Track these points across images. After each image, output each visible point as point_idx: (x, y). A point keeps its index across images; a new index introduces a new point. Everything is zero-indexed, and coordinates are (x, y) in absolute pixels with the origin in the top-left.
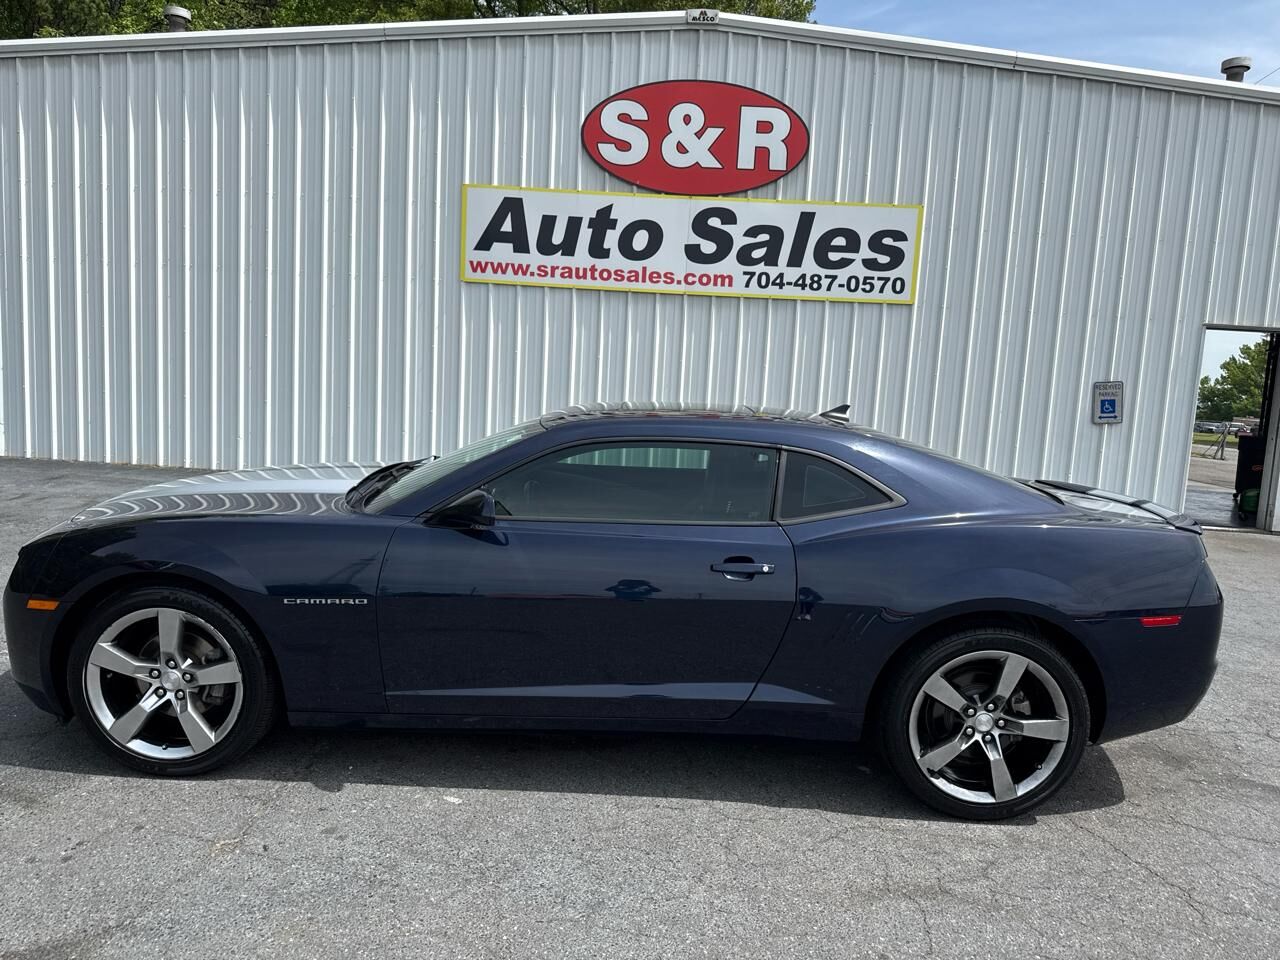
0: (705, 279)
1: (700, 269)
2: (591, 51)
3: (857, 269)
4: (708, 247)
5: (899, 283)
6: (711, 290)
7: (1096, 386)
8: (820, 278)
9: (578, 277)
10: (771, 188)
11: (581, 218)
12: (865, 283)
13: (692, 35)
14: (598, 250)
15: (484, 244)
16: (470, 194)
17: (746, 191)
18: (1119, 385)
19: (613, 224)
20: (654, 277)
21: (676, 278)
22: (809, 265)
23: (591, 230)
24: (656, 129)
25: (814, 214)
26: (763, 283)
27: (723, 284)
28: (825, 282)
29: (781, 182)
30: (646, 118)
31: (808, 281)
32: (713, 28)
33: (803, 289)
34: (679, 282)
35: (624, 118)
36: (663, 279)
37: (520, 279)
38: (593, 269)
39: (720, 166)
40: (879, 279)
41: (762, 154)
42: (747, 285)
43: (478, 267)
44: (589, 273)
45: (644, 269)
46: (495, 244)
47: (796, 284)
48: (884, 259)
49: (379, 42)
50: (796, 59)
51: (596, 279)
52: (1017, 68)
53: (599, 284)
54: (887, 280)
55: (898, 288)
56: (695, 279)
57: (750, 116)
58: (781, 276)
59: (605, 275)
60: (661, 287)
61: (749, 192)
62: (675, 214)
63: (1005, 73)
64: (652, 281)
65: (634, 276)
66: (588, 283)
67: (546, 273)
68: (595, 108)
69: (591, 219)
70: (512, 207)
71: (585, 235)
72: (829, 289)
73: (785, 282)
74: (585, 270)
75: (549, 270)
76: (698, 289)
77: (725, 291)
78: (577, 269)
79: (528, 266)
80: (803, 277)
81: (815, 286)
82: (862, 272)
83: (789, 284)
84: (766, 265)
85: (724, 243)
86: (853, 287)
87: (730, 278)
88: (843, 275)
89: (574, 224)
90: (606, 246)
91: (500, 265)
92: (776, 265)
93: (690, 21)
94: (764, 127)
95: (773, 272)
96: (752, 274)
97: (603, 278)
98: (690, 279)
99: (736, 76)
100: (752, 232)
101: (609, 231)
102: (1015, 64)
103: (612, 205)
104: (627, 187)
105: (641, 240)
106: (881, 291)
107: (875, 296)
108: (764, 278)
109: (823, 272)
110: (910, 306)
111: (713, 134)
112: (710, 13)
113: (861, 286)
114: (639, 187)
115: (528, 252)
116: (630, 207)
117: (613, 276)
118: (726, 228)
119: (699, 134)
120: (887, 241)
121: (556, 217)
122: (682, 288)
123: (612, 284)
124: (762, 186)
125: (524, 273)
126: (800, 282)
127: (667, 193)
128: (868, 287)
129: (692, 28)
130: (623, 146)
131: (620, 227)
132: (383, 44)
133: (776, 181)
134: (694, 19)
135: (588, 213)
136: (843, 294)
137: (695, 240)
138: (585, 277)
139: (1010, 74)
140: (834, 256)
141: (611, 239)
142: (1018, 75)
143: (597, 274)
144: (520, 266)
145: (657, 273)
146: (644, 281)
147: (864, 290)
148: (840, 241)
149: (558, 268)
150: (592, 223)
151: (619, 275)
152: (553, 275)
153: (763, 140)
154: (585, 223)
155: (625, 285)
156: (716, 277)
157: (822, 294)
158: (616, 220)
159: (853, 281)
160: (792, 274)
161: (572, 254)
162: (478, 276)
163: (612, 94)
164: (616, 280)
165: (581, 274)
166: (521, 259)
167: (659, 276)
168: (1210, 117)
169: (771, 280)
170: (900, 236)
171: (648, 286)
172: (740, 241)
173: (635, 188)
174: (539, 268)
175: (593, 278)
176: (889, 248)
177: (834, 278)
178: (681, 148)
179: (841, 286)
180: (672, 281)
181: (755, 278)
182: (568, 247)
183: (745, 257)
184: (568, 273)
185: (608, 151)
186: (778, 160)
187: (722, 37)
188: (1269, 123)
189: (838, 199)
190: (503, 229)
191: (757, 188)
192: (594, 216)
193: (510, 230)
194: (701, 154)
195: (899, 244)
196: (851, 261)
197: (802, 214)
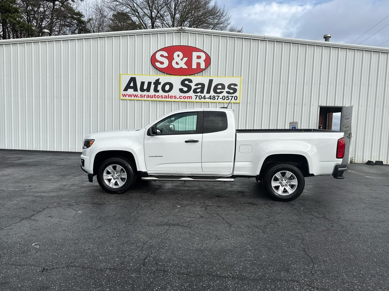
0: (185, 98)
1: (183, 95)
2: (153, 38)
4: (185, 89)
5: (236, 97)
6: (186, 100)
7: (290, 123)
8: (215, 96)
9: (151, 97)
10: (201, 73)
11: (151, 82)
12: (227, 98)
13: (179, 33)
14: (156, 90)
15: (126, 90)
16: (122, 77)
17: (195, 74)
18: (297, 123)
19: (160, 83)
20: (171, 97)
21: (177, 97)
22: (212, 93)
24: (170, 58)
25: (213, 80)
26: (200, 98)
27: (189, 99)
28: (216, 98)
29: (204, 71)
30: (167, 56)
31: (212, 97)
32: (184, 31)
33: (211, 99)
34: (178, 98)
35: (162, 56)
36: (174, 97)
37: (135, 98)
38: (155, 95)
39: (187, 68)
40: (231, 96)
41: (198, 64)
42: (196, 99)
43: (124, 95)
44: (154, 96)
45: (168, 95)
46: (129, 89)
47: (209, 98)
48: (231, 91)
50: (207, 39)
51: (156, 98)
52: (265, 39)
53: (157, 99)
54: (233, 97)
55: (236, 99)
56: (182, 97)
57: (195, 54)
58: (205, 96)
59: (158, 97)
60: (173, 100)
61: (196, 74)
64: (171, 98)
65: (166, 97)
66: (154, 99)
67: (142, 97)
68: (154, 53)
69: (154, 82)
70: (133, 80)
71: (153, 86)
72: (217, 99)
73: (206, 98)
74: (153, 96)
75: (143, 96)
76: (183, 100)
77: (190, 100)
78: (151, 96)
79: (138, 95)
80: (211, 96)
81: (214, 98)
82: (226, 95)
83: (207, 98)
84: (201, 93)
85: (189, 88)
86: (224, 99)
87: (191, 97)
88: (221, 96)
89: (149, 84)
90: (158, 89)
91: (130, 95)
92: (203, 93)
93: (178, 30)
94: (199, 57)
95: (203, 95)
96: (197, 96)
97: (158, 98)
98: (181, 97)
99: (191, 44)
100: (197, 85)
102: (264, 39)
103: (159, 79)
104: (163, 74)
105: (167, 87)
106: (231, 99)
107: (230, 101)
108: (200, 97)
109: (216, 95)
110: (239, 103)
111: (185, 59)
112: (183, 28)
113: (226, 98)
114: (166, 74)
115: (138, 91)
116: (164, 79)
117: (160, 97)
118: (190, 84)
119: (182, 60)
120: (232, 86)
121: (145, 82)
122: (179, 100)
123: (160, 99)
124: (199, 73)
125: (137, 97)
126: (210, 98)
127: (174, 75)
128: (228, 99)
130: (162, 63)
131: (162, 84)
132: (98, 38)
133: (202, 71)
134: (179, 29)
135: (153, 81)
136: (221, 101)
137: (182, 87)
138: (153, 97)
139: (263, 41)
140: (218, 91)
141: (160, 87)
142: (265, 42)
143: (156, 97)
144: (135, 95)
145: (172, 96)
146: (168, 98)
147: (227, 99)
148: (220, 87)
149: (145, 95)
150: (154, 83)
151: (162, 97)
152: (144, 97)
153: (199, 61)
154: (152, 83)
155: (163, 99)
156: (188, 97)
157: (216, 101)
158: (161, 82)
159: (224, 97)
160: (208, 96)
161: (149, 91)
162: (124, 98)
163: (159, 49)
164: (161, 98)
165: (152, 97)
166: (135, 93)
167: (172, 97)
168: (318, 50)
169: (202, 97)
170: (236, 85)
171: (170, 100)
172: (193, 87)
173: (165, 74)
174: (140, 95)
175: (155, 98)
176: (233, 88)
177: (219, 96)
178: (177, 63)
179: (221, 98)
180: (176, 98)
181: (198, 97)
183: (195, 91)
184: (148, 96)
185: (158, 64)
186: (203, 66)
187: (187, 34)
188: (333, 52)
189: (219, 76)
190: (131, 85)
191: (197, 73)
192: (155, 81)
193: (132, 85)
194: (182, 65)
195: (235, 87)
196: (223, 92)
197: (210, 80)
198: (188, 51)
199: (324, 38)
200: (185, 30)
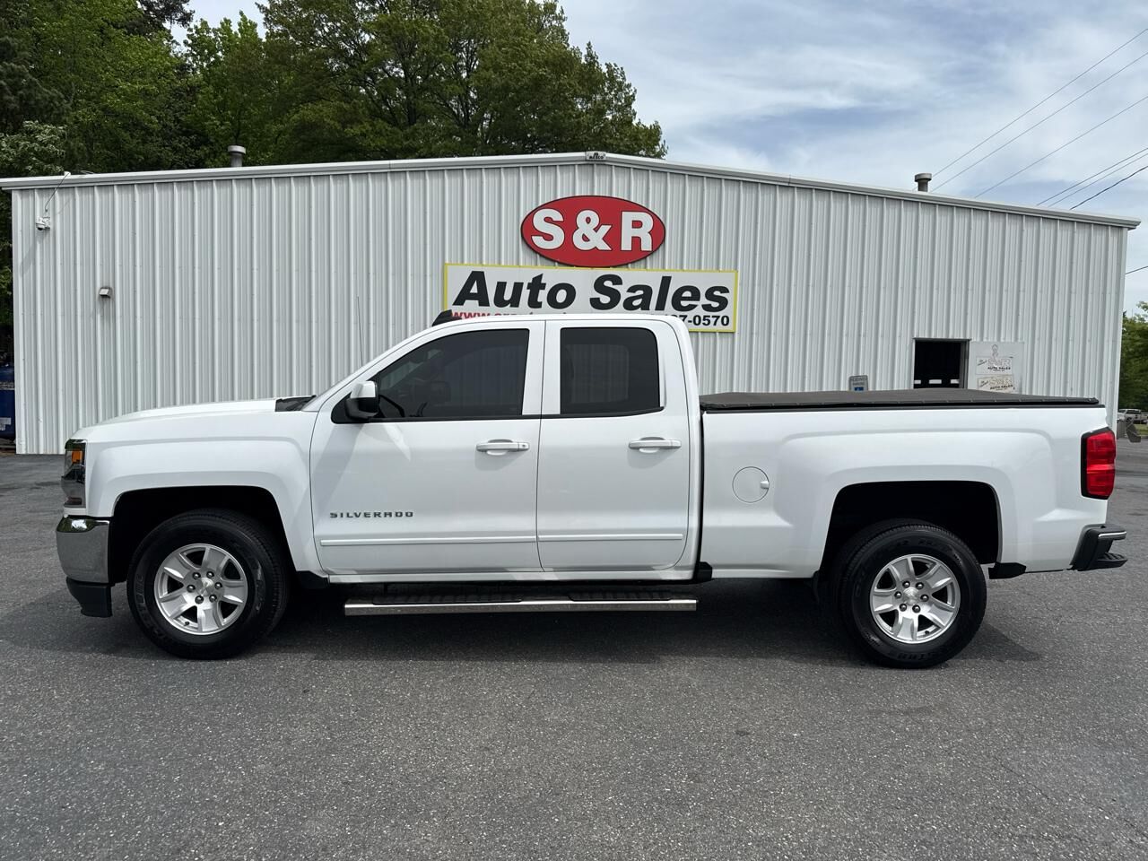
2: (525, 179)
3: (699, 311)
4: (605, 299)
5: (725, 319)
7: (851, 379)
10: (643, 261)
11: (522, 283)
12: (704, 320)
13: (590, 168)
14: (534, 303)
15: (459, 301)
16: (449, 269)
17: (627, 264)
18: (865, 378)
19: (543, 286)
22: (669, 309)
23: (529, 291)
24: (569, 226)
25: (670, 277)
29: (648, 258)
30: (562, 220)
32: (602, 163)
35: (548, 220)
39: (609, 248)
40: (713, 317)
41: (636, 241)
43: (456, 316)
46: (467, 301)
48: (715, 304)
49: (386, 173)
50: (655, 183)
52: (790, 185)
54: (718, 317)
55: (725, 322)
57: (628, 218)
61: (630, 265)
62: (583, 279)
63: (784, 188)
68: (530, 214)
69: (529, 284)
70: (477, 277)
71: (525, 293)
79: (489, 314)
82: (703, 313)
84: (641, 310)
85: (615, 297)
86: (697, 322)
88: (690, 315)
89: (518, 287)
90: (539, 300)
91: (470, 314)
92: (648, 309)
93: (588, 158)
94: (637, 224)
99: (618, 192)
100: (632, 289)
101: (541, 291)
102: (789, 183)
103: (541, 276)
104: (550, 262)
105: (561, 296)
106: (715, 324)
107: (711, 328)
110: (733, 333)
111: (605, 229)
112: (600, 153)
113: (702, 322)
114: (559, 263)
115: (488, 305)
116: (554, 275)
118: (616, 287)
119: (596, 229)
120: (717, 293)
121: (505, 283)
124: (637, 261)
127: (577, 266)
128: (706, 322)
129: (590, 164)
130: (548, 237)
131: (548, 288)
132: (389, 175)
133: (645, 258)
134: (591, 157)
136: (691, 327)
137: (597, 295)
139: (787, 188)
140: (684, 303)
141: (543, 296)
142: (791, 189)
147: (704, 324)
148: (687, 294)
150: (530, 286)
153: (637, 232)
154: (525, 286)
158: (545, 284)
159: (697, 319)
161: (517, 306)
163: (540, 204)
166: (484, 309)
168: (907, 214)
170: (724, 290)
172: (625, 295)
173: (557, 263)
176: (718, 297)
177: (685, 317)
178: (585, 238)
179: (690, 322)
182: (515, 301)
183: (628, 305)
185: (538, 241)
186: (647, 245)
187: (608, 168)
188: (942, 218)
189: (685, 268)
190: (471, 292)
191: (634, 262)
192: (531, 281)
193: (476, 292)
194: (598, 242)
195: (724, 295)
196: (695, 306)
197: (663, 278)
198: (610, 210)
199: (916, 181)
200: (605, 159)
